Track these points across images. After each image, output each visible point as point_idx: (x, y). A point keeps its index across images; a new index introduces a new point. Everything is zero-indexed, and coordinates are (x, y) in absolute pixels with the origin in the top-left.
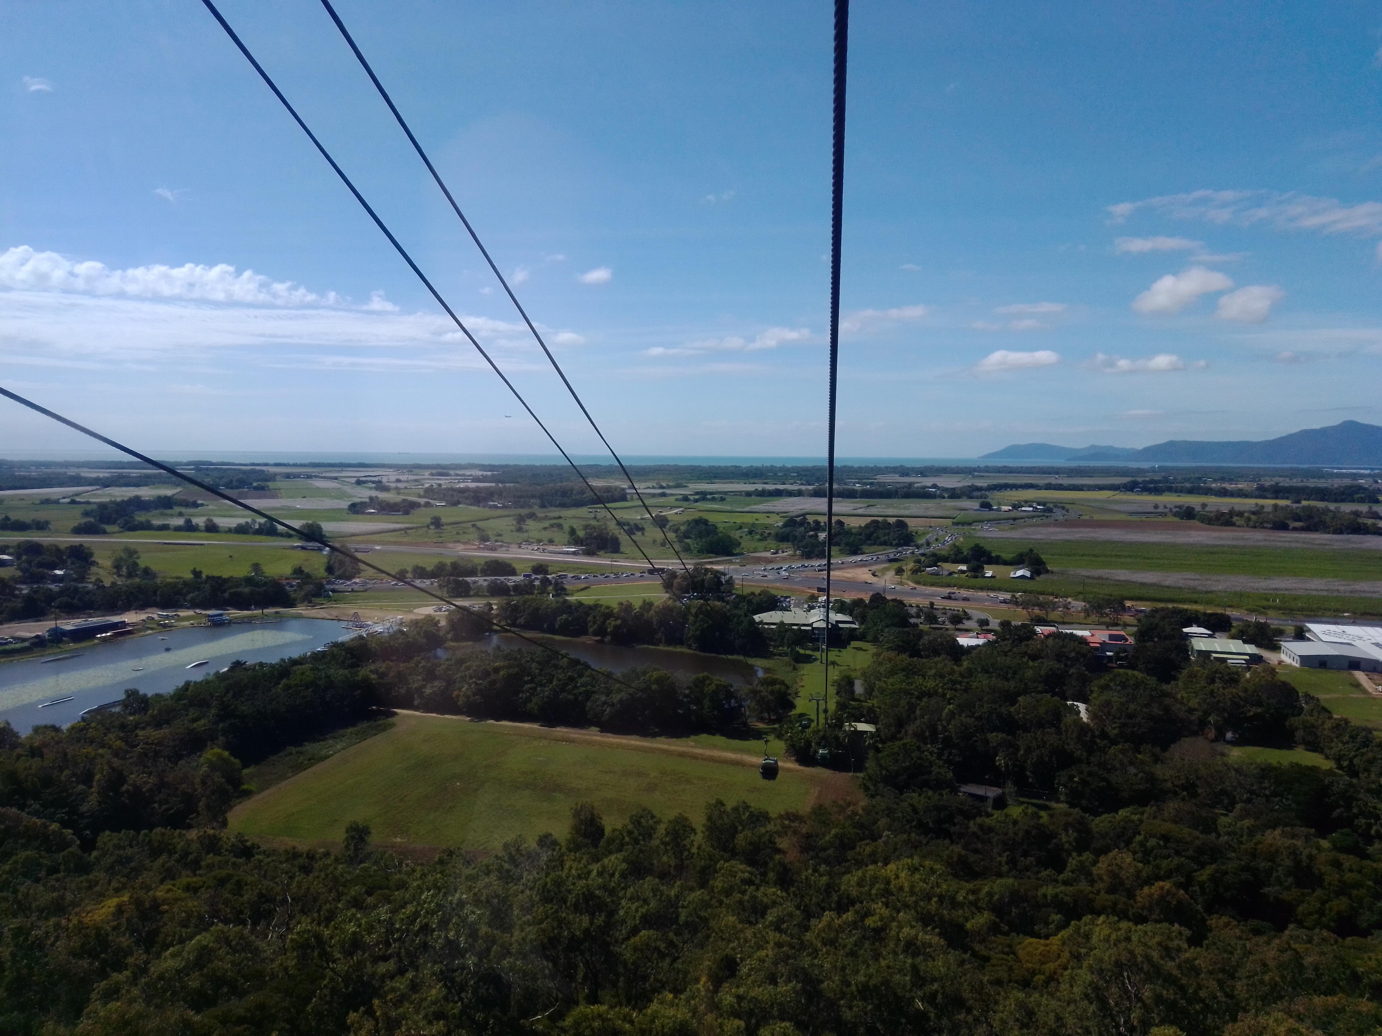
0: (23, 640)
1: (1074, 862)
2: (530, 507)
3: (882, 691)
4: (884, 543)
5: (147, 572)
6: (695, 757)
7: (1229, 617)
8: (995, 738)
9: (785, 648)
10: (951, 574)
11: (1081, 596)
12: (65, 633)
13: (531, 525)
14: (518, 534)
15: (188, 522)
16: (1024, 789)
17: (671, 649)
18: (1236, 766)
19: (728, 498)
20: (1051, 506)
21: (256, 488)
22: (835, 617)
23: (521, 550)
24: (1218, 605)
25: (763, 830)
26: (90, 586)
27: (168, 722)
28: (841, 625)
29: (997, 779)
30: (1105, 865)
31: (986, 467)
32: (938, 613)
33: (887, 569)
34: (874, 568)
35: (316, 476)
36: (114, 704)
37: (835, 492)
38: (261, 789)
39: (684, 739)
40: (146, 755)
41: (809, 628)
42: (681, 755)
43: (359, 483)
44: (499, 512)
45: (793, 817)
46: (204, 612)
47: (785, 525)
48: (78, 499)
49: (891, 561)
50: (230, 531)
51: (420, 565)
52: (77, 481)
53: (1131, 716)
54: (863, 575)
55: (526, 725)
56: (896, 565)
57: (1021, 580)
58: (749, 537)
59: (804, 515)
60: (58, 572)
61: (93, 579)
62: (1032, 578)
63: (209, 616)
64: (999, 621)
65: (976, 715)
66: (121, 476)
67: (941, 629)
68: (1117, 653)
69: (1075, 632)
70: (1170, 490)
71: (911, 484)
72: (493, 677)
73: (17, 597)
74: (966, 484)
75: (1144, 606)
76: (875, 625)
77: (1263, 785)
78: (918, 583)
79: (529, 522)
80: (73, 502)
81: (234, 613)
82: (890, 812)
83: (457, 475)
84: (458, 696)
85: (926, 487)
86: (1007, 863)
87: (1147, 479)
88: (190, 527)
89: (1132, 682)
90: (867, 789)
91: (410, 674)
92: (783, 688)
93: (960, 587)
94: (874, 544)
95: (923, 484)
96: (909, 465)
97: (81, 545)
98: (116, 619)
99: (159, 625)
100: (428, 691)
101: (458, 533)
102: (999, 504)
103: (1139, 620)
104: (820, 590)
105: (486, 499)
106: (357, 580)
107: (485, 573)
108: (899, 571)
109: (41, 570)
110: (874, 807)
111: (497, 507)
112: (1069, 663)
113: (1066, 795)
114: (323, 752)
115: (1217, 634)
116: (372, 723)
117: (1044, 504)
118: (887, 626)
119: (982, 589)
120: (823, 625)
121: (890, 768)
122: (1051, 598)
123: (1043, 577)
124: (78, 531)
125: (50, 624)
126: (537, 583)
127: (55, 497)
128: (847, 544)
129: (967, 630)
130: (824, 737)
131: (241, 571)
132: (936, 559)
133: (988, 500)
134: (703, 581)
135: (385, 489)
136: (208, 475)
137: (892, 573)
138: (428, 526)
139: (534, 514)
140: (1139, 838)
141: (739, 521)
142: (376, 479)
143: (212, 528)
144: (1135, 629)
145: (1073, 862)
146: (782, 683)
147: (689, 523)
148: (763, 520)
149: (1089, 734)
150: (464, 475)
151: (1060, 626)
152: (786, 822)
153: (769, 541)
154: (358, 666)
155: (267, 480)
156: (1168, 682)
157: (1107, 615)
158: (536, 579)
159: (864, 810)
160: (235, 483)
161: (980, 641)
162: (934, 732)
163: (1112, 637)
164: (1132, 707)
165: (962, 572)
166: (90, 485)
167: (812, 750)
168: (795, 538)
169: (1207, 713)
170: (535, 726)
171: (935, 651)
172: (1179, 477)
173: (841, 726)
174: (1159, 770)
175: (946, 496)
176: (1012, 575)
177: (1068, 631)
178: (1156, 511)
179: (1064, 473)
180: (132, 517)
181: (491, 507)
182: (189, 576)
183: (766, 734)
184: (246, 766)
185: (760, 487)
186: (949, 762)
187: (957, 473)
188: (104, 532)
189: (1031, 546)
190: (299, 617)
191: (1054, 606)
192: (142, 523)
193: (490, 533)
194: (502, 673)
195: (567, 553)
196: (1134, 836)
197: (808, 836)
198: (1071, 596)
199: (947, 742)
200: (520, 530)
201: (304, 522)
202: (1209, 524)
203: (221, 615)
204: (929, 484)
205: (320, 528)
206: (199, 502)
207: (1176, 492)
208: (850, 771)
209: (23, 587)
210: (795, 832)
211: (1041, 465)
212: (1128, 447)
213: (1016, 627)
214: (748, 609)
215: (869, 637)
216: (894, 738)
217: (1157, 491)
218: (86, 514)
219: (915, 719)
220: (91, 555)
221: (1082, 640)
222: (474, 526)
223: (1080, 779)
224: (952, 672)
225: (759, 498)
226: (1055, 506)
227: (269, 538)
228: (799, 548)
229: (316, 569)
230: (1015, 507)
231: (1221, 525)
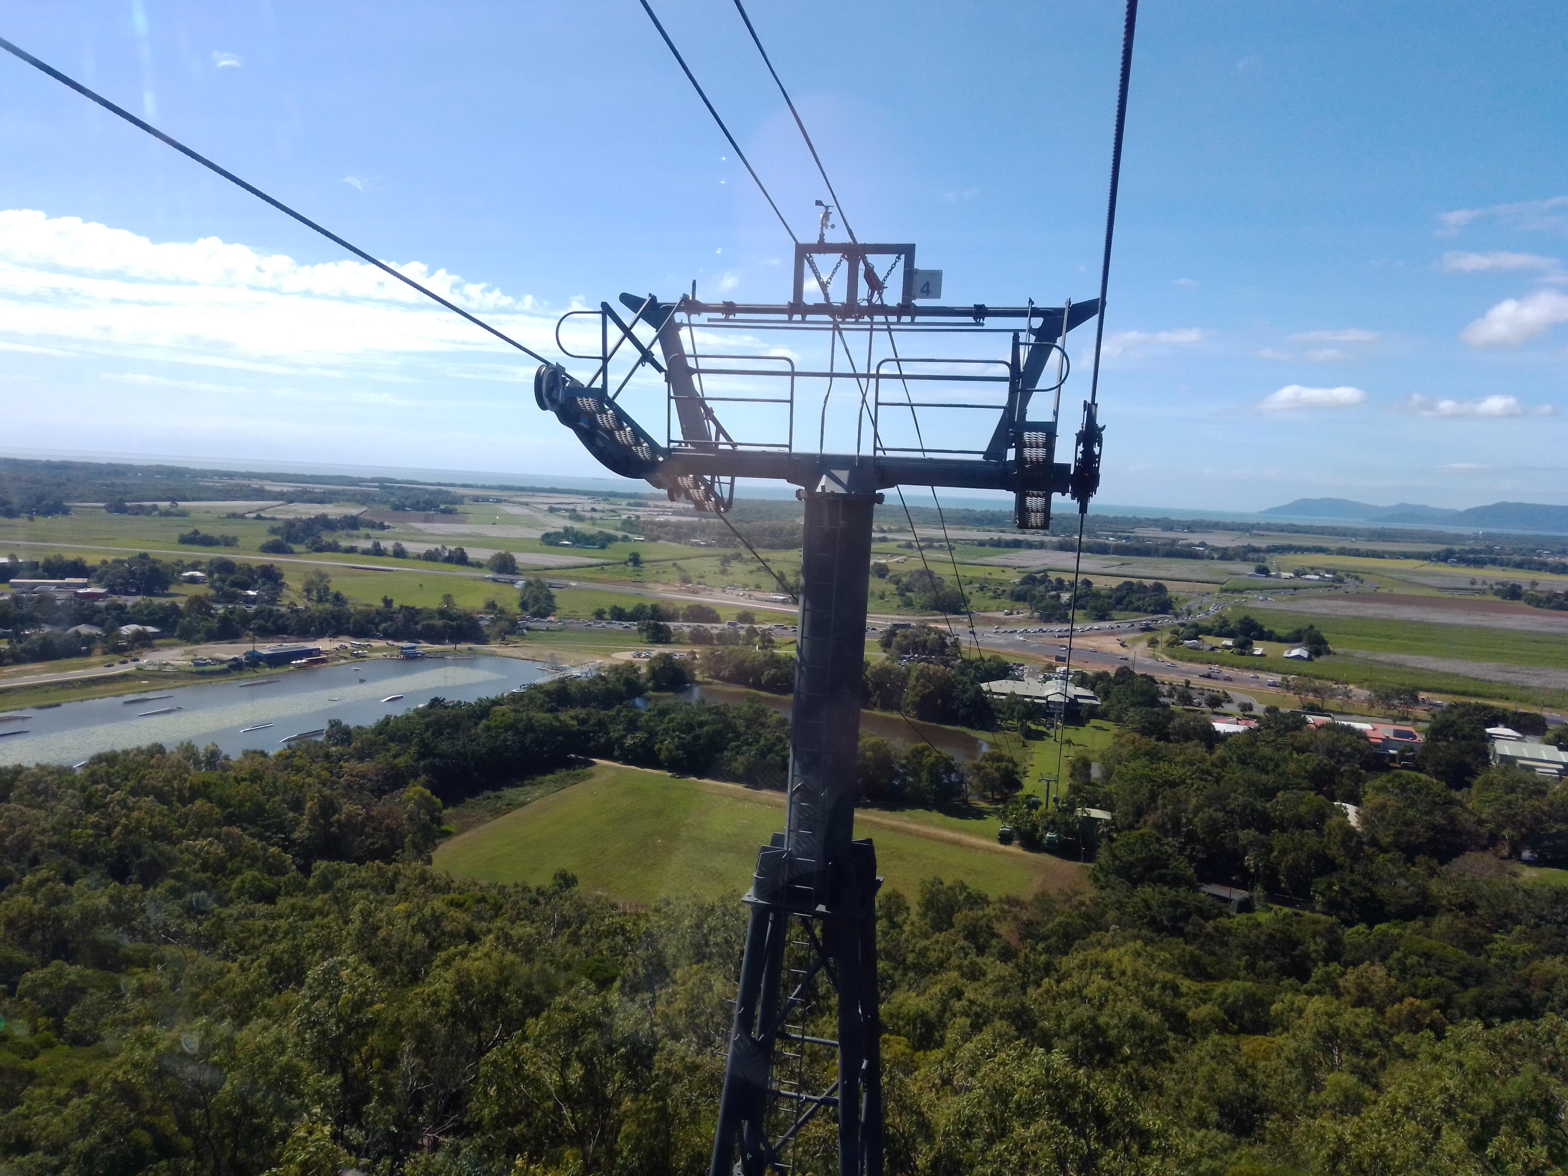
0: (222, 662)
1: (1320, 972)
2: (735, 546)
3: (1121, 776)
4: (1138, 609)
5: (338, 597)
6: (909, 832)
7: (1544, 719)
8: (1246, 835)
9: (1015, 722)
10: (1213, 649)
11: (1366, 684)
12: (261, 657)
13: (736, 567)
14: (722, 576)
15: (377, 545)
16: (1275, 895)
17: (887, 714)
18: (1526, 887)
19: (958, 547)
20: (1343, 574)
21: (443, 512)
22: (1074, 691)
23: (724, 595)
24: (1535, 704)
25: (980, 913)
26: (283, 610)
27: (371, 756)
28: (1080, 700)
29: (1246, 881)
30: (1354, 977)
31: (1268, 524)
32: (1194, 694)
33: (1140, 639)
34: (1123, 637)
35: (505, 501)
36: (318, 733)
37: (1083, 546)
38: (461, 831)
39: (898, 813)
40: (351, 787)
41: (1044, 701)
42: (894, 829)
43: (552, 510)
44: (702, 551)
45: (1013, 902)
46: (396, 644)
47: (1023, 582)
48: (263, 515)
49: (1143, 630)
50: (418, 557)
51: (619, 605)
52: (260, 494)
53: (1408, 824)
54: (1110, 644)
55: (730, 785)
56: (1149, 635)
57: (1296, 661)
58: (980, 593)
59: (1045, 571)
60: (251, 593)
61: (286, 602)
62: (1309, 659)
63: (402, 648)
64: (1265, 706)
65: (1228, 808)
66: (304, 492)
67: (1196, 711)
68: (1402, 752)
69: (1352, 724)
70: (1494, 562)
71: (1174, 541)
72: (698, 731)
73: (212, 616)
74: (1241, 544)
75: (1441, 700)
76: (1119, 702)
77: (1555, 911)
78: (1174, 657)
79: (734, 563)
80: (259, 517)
81: (424, 647)
82: (1120, 906)
83: (656, 506)
84: (660, 750)
85: (1192, 545)
86: (1246, 968)
87: (1467, 548)
88: (378, 551)
89: (1413, 786)
90: (1097, 880)
91: (611, 723)
92: (1011, 766)
93: (1223, 664)
94: (1126, 610)
95: (1189, 541)
96: (1174, 518)
97: (272, 566)
98: (310, 645)
99: (352, 654)
100: (629, 741)
101: (658, 573)
102: (1279, 569)
103: (1434, 716)
104: (1059, 659)
105: (688, 536)
106: (552, 618)
107: (687, 618)
108: (1153, 643)
109: (234, 589)
110: (1103, 899)
111: (700, 545)
112: (1342, 759)
113: (1323, 904)
114: (522, 798)
115: (1528, 737)
116: (572, 772)
117: (1334, 573)
118: (1133, 705)
119: (1248, 668)
120: (1061, 699)
121: (1124, 859)
122: (1330, 683)
123: (1323, 659)
124: (268, 549)
125: (248, 647)
126: (742, 633)
127: (239, 511)
128: (1093, 608)
129: (1226, 715)
130: (1053, 822)
131: (431, 601)
132: (1198, 631)
133: (1266, 564)
134: (926, 641)
135: (580, 519)
136: (393, 494)
137: (1143, 644)
138: (626, 563)
139: (740, 555)
140: (1397, 955)
141: (969, 574)
142: (570, 507)
143: (400, 553)
144: (1427, 725)
145: (1318, 972)
146: (1011, 760)
147: (912, 574)
148: (997, 575)
149: (1355, 840)
150: (663, 507)
151: (1336, 717)
152: (1006, 907)
153: (1003, 600)
154: (558, 711)
155: (452, 503)
156: (1458, 789)
157: (1395, 707)
158: (742, 628)
159: (1091, 900)
160: (422, 505)
161: (1240, 728)
162: (1177, 825)
163: (1397, 733)
164: (1411, 812)
165: (1227, 647)
166: (275, 499)
167: (1038, 835)
168: (1033, 597)
169: (1500, 826)
170: (739, 787)
171: (1186, 735)
172: (1507, 548)
173: (1072, 811)
174: (1434, 886)
175: (1216, 556)
176: (1286, 655)
177: (1346, 723)
178: (1473, 587)
179: (1362, 536)
180: (319, 537)
181: (693, 544)
182: (380, 604)
183: (988, 814)
184: (445, 807)
185: (996, 536)
186: (1191, 859)
187: (1232, 530)
188: (291, 552)
189: (1311, 622)
190: (492, 655)
191: (1333, 694)
192: (329, 544)
193: (692, 574)
194: (706, 729)
195: (775, 601)
196: (1391, 953)
197: (1029, 923)
198: (1354, 683)
199: (1191, 837)
200: (724, 572)
201: (497, 552)
202: (1537, 606)
203: (414, 648)
204: (1197, 542)
205: (512, 560)
206: (386, 524)
207: (1501, 565)
208: (1078, 860)
209: (220, 606)
210: (1015, 918)
211: (1335, 525)
212: (1446, 507)
213: (1284, 716)
214: (975, 676)
215: (1112, 717)
216: (1131, 827)
217: (1478, 563)
218: (274, 531)
219: (1157, 809)
220: (282, 576)
221: (1361, 735)
222: (674, 565)
223: (1341, 888)
224: (1203, 760)
225: (994, 549)
226: (1348, 576)
227: (459, 567)
228: (1037, 610)
229: (510, 604)
230: (1298, 574)
231: (1553, 608)
